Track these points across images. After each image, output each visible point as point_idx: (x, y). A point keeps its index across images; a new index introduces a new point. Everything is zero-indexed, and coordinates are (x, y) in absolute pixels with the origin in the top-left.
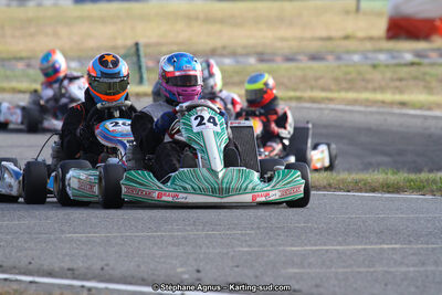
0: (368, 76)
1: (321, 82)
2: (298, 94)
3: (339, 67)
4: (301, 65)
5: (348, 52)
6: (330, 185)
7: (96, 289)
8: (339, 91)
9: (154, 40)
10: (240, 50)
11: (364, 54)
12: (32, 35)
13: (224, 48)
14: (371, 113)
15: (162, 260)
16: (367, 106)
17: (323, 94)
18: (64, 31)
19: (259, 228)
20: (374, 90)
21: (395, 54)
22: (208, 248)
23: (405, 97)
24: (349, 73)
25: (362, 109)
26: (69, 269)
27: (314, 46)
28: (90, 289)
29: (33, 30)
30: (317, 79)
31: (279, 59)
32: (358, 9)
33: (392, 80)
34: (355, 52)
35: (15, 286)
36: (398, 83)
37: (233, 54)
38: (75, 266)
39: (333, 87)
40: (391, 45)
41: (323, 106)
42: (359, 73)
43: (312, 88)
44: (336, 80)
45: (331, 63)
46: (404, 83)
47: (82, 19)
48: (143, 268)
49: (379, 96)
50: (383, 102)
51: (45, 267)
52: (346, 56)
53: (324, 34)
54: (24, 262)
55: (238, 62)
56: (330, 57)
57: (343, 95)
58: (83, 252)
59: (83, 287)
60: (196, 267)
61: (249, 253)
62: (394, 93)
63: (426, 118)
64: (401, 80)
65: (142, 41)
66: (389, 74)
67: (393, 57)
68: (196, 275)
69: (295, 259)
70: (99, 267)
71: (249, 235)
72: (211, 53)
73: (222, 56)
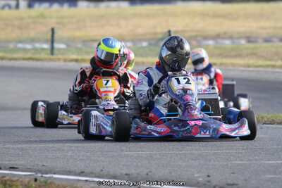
2: (273, 63)
4: (275, 45)
7: (143, 187)
9: (180, 28)
10: (235, 35)
12: (103, 26)
13: (225, 33)
15: (186, 169)
18: (123, 23)
19: (247, 149)
22: (215, 161)
26: (126, 175)
29: (104, 22)
31: (260, 40)
35: (92, 185)
37: (231, 38)
38: (128, 172)
47: (135, 15)
48: (173, 174)
51: (111, 173)
54: (98, 169)
55: (233, 43)
58: (135, 164)
60: (207, 174)
61: (241, 165)
65: (173, 29)
68: (207, 179)
69: (271, 169)
70: (145, 173)
71: (241, 153)
72: (217, 37)
73: (223, 38)
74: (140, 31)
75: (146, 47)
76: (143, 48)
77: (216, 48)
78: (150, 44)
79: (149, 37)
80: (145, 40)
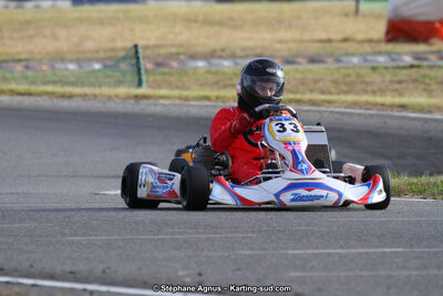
0: (368, 79)
1: (321, 85)
2: (298, 96)
3: (338, 69)
4: (300, 67)
5: (347, 54)
7: (98, 292)
8: (338, 93)
9: (153, 42)
10: (239, 53)
11: (363, 56)
12: (30, 37)
13: (223, 50)
14: (371, 116)
15: (164, 263)
16: (367, 109)
17: (323, 97)
18: (62, 33)
19: (260, 231)
20: (374, 92)
21: (394, 56)
22: (209, 250)
23: (405, 100)
24: (349, 75)
25: (362, 111)
26: (71, 272)
27: (313, 49)
28: (92, 292)
29: (31, 32)
30: (316, 81)
32: (357, 11)
33: (392, 82)
34: (354, 55)
35: (17, 289)
36: (397, 86)
37: (232, 56)
38: (74, 269)
39: (333, 90)
40: (390, 47)
41: (323, 109)
42: (359, 75)
43: (311, 91)
44: (336, 82)
45: (331, 65)
46: (404, 85)
47: (81, 21)
48: (144, 271)
49: (379, 99)
50: (383, 105)
51: (47, 270)
52: (345, 59)
53: (324, 36)
54: (26, 265)
55: (236, 64)
56: (330, 60)
57: (342, 97)
58: (84, 255)
59: (85, 290)
60: (197, 271)
61: (250, 256)
62: (393, 96)
63: (426, 120)
64: (400, 82)
65: (141, 43)
66: (388, 77)
67: (393, 60)
68: (198, 278)
69: (297, 263)
70: (101, 270)
71: (251, 238)
72: (210, 56)
73: (221, 57)
74: (89, 45)
75: (99, 70)
76: (94, 72)
77: (209, 72)
78: (105, 66)
79: (102, 55)
80: (98, 60)
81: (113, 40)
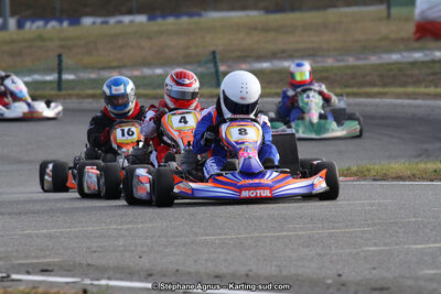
6: (414, 175)
24: (392, 70)
26: (216, 277)
67: (426, 56)
70: (244, 273)
81: (188, 47)
